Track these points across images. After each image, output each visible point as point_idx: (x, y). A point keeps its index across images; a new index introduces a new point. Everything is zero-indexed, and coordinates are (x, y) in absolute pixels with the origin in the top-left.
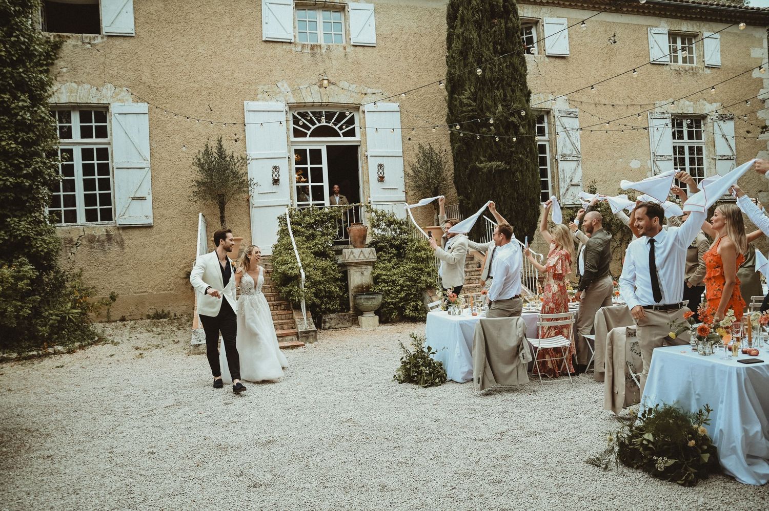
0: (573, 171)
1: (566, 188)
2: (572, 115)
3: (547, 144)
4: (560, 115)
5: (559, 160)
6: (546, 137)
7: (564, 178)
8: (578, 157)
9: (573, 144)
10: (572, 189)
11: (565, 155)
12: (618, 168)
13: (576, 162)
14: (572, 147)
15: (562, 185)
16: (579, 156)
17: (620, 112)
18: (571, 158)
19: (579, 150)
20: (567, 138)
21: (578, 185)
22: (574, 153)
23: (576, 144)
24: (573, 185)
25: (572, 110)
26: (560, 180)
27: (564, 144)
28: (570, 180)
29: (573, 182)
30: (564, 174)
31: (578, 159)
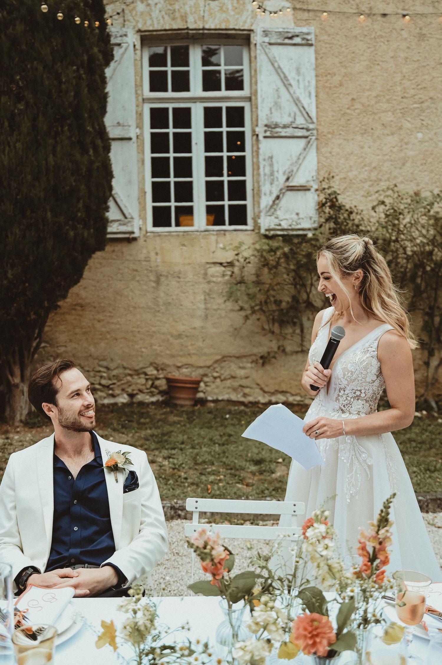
0: (295, 159)
1: (274, 196)
2: (297, 40)
3: (246, 105)
4: (267, 40)
5: (261, 137)
6: (245, 92)
7: (272, 174)
8: (308, 130)
9: (297, 102)
10: (289, 197)
11: (276, 126)
12: (411, 153)
13: (303, 142)
14: (295, 109)
15: (266, 188)
16: (311, 126)
17: (424, 31)
18: (289, 131)
19: (313, 114)
20: (283, 90)
21: (304, 189)
22: (300, 121)
23: (305, 102)
24: (291, 189)
25: (298, 30)
26: (262, 178)
27: (276, 103)
28: (285, 178)
29: (293, 183)
30: (271, 165)
31: (306, 133)
